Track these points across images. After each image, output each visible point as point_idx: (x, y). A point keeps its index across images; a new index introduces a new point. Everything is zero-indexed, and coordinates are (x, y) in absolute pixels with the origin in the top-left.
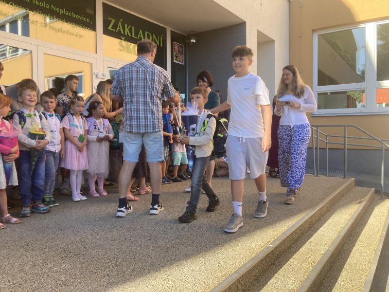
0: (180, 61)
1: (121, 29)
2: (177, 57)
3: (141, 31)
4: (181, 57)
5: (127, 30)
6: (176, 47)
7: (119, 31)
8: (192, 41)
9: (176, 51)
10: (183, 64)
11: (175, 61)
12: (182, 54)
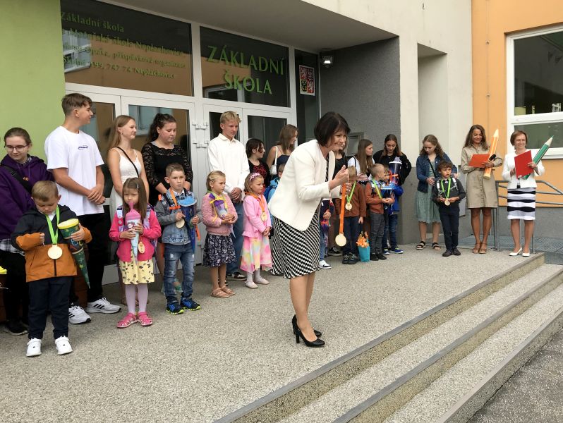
0: (309, 92)
2: (304, 86)
3: (252, 58)
4: (311, 86)
5: (233, 58)
6: (303, 73)
7: (224, 61)
8: (326, 62)
9: (302, 78)
10: (314, 94)
11: (302, 92)
12: (313, 81)
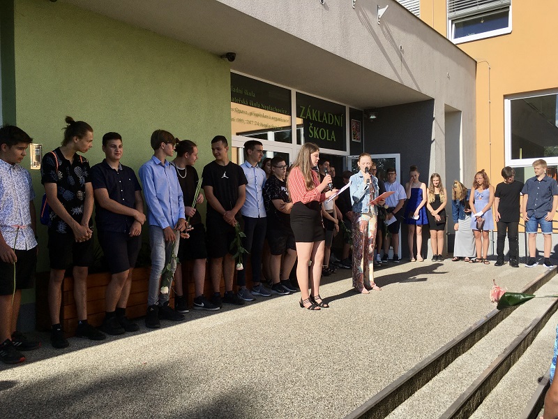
0: (358, 139)
1: (310, 115)
2: (354, 135)
3: (325, 115)
4: (358, 134)
5: (314, 115)
6: (354, 125)
7: (308, 117)
8: (372, 117)
9: (353, 129)
10: (360, 141)
11: (353, 140)
12: (359, 131)
